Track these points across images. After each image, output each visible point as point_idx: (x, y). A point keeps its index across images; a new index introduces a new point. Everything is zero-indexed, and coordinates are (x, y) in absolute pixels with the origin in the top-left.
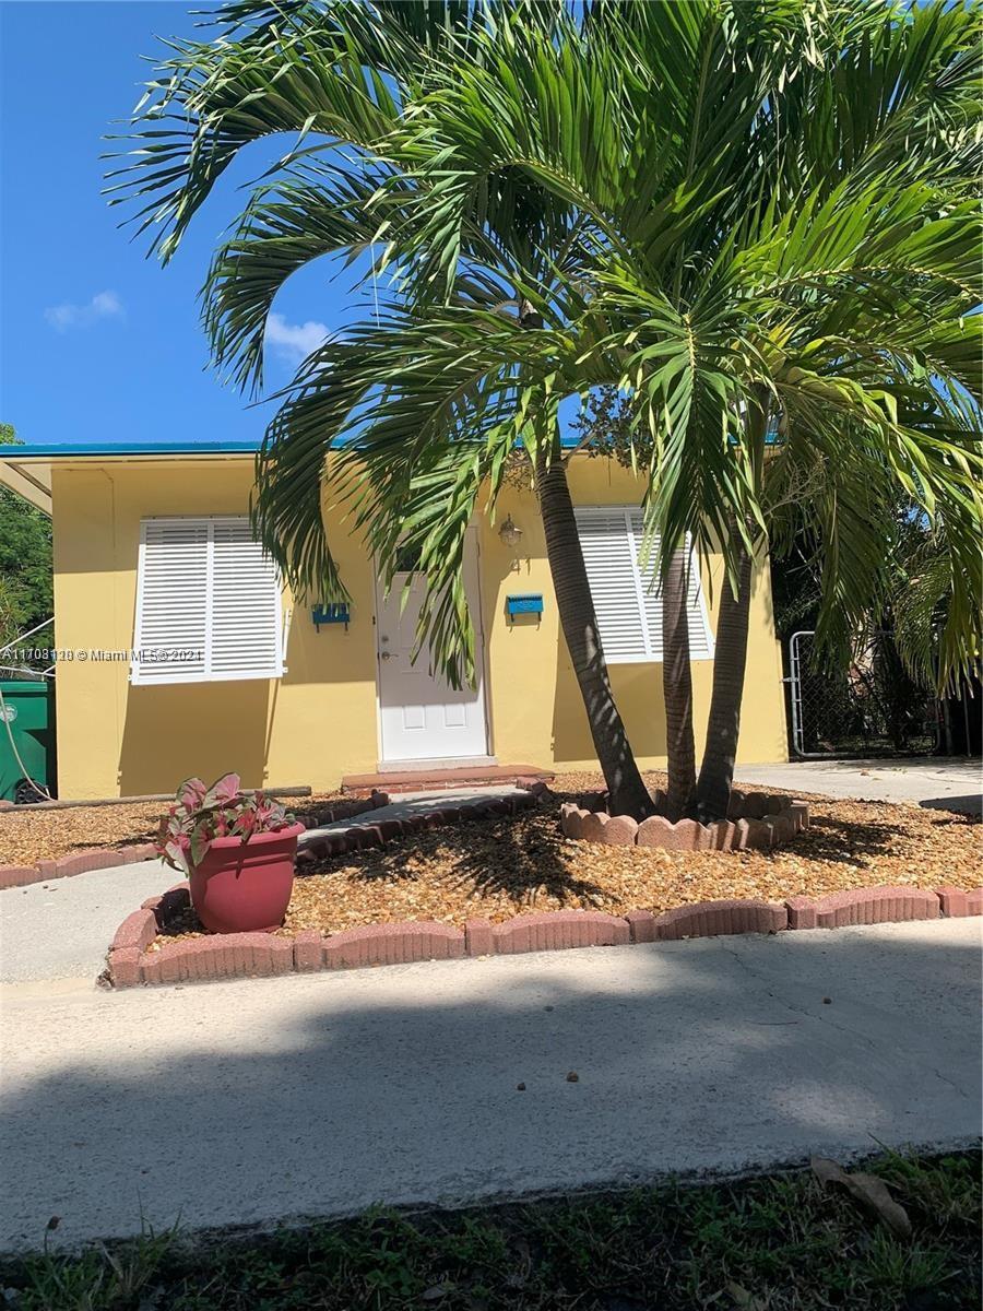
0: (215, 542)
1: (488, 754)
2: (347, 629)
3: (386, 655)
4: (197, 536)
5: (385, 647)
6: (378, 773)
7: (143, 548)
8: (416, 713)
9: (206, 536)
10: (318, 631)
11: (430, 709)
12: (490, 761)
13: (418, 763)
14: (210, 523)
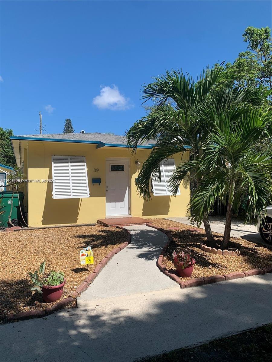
0: (71, 163)
1: (129, 214)
2: (100, 185)
3: (107, 191)
4: (67, 161)
5: (107, 189)
6: (106, 219)
7: (53, 163)
8: (113, 204)
9: (68, 161)
10: (93, 185)
11: (117, 203)
12: (130, 216)
13: (114, 216)
14: (69, 158)
